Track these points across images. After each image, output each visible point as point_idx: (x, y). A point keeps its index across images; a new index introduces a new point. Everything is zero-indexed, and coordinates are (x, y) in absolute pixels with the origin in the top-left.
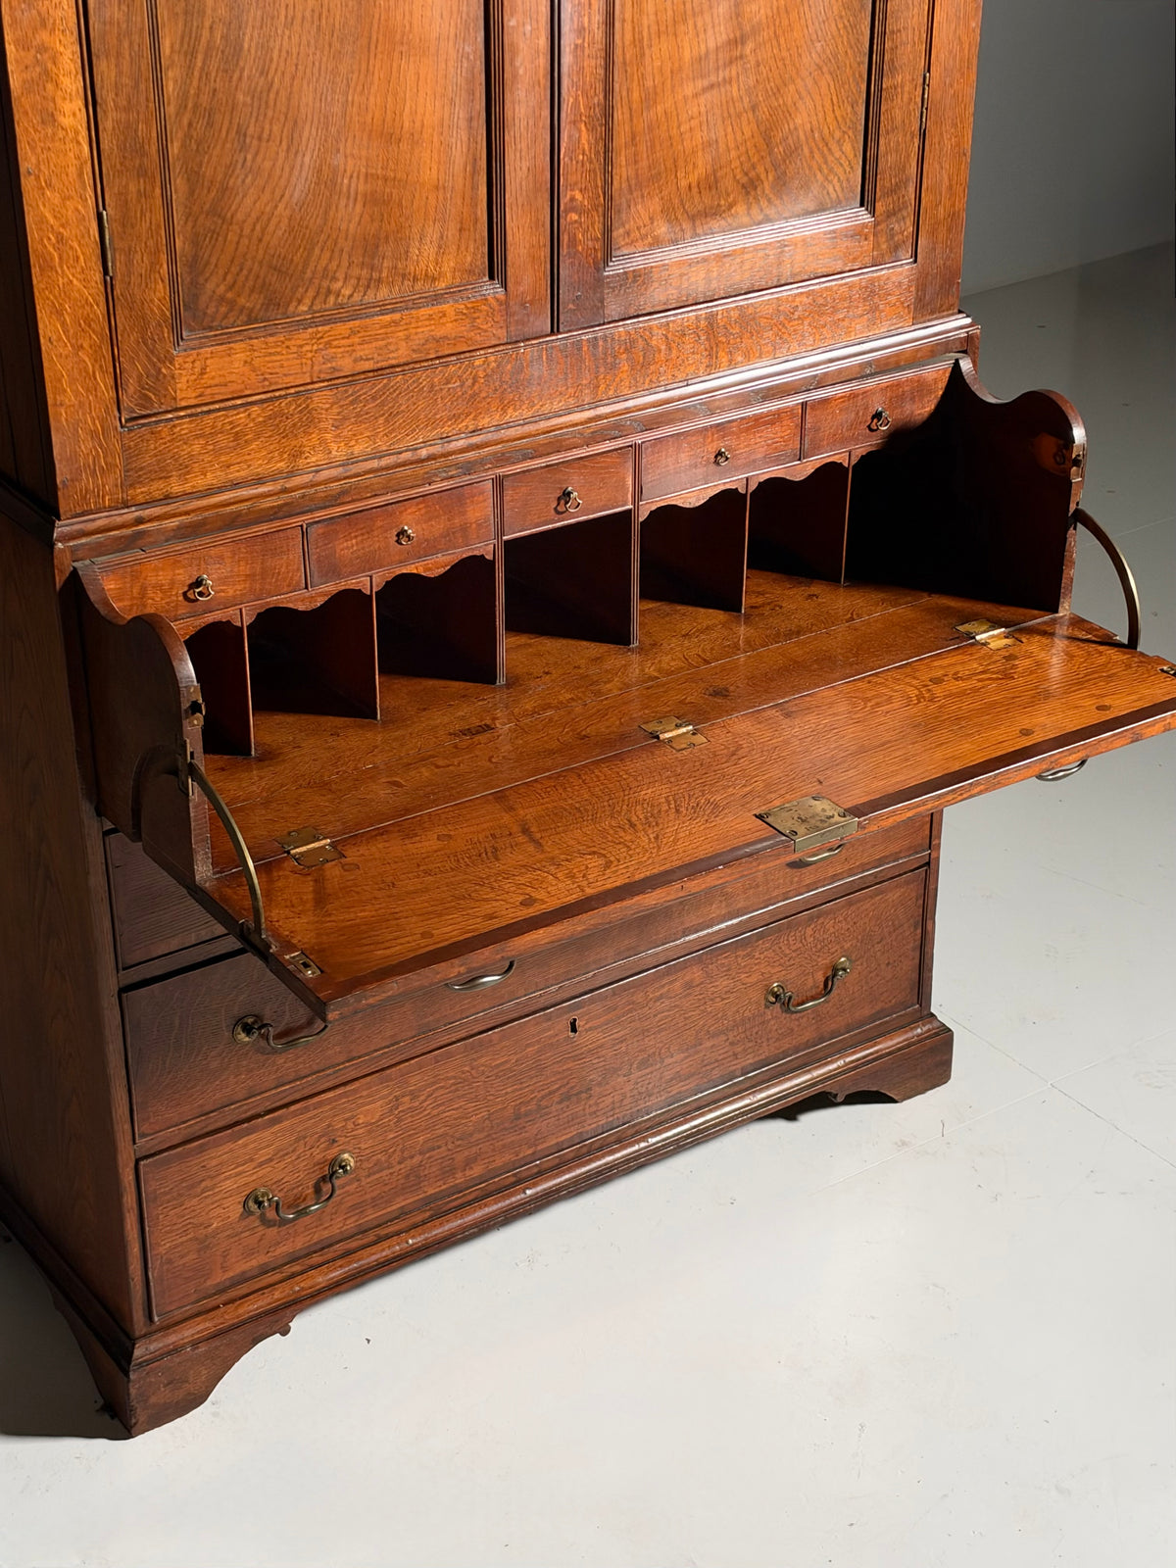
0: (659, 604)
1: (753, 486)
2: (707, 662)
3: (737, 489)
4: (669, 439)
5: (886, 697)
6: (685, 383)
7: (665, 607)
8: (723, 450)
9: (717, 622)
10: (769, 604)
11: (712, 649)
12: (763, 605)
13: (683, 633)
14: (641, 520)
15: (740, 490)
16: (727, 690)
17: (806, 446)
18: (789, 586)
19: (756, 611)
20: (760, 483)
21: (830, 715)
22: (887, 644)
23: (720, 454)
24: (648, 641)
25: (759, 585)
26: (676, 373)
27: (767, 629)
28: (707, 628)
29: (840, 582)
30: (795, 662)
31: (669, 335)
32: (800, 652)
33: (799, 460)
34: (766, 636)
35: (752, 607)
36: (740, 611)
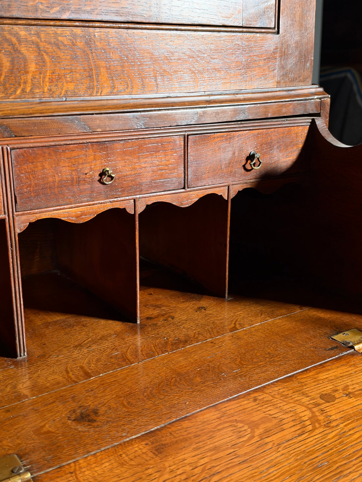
0: (67, 316)
1: (141, 209)
2: (88, 375)
3: (125, 209)
4: (47, 151)
5: (275, 421)
6: (64, 99)
7: (71, 319)
8: (108, 169)
9: (112, 332)
10: (163, 315)
11: (98, 360)
12: (157, 317)
13: (76, 344)
14: (18, 231)
15: (128, 210)
16: (96, 412)
17: (189, 177)
18: (182, 300)
19: (150, 322)
20: (147, 206)
21: (210, 450)
22: (269, 353)
23: (103, 174)
24: (38, 352)
25: (157, 300)
26: (54, 89)
27: (157, 338)
28: (101, 339)
29: (225, 297)
30: (179, 374)
31: (41, 44)
32: (183, 363)
33: (184, 188)
34: (155, 346)
35: (148, 318)
36: (136, 322)
